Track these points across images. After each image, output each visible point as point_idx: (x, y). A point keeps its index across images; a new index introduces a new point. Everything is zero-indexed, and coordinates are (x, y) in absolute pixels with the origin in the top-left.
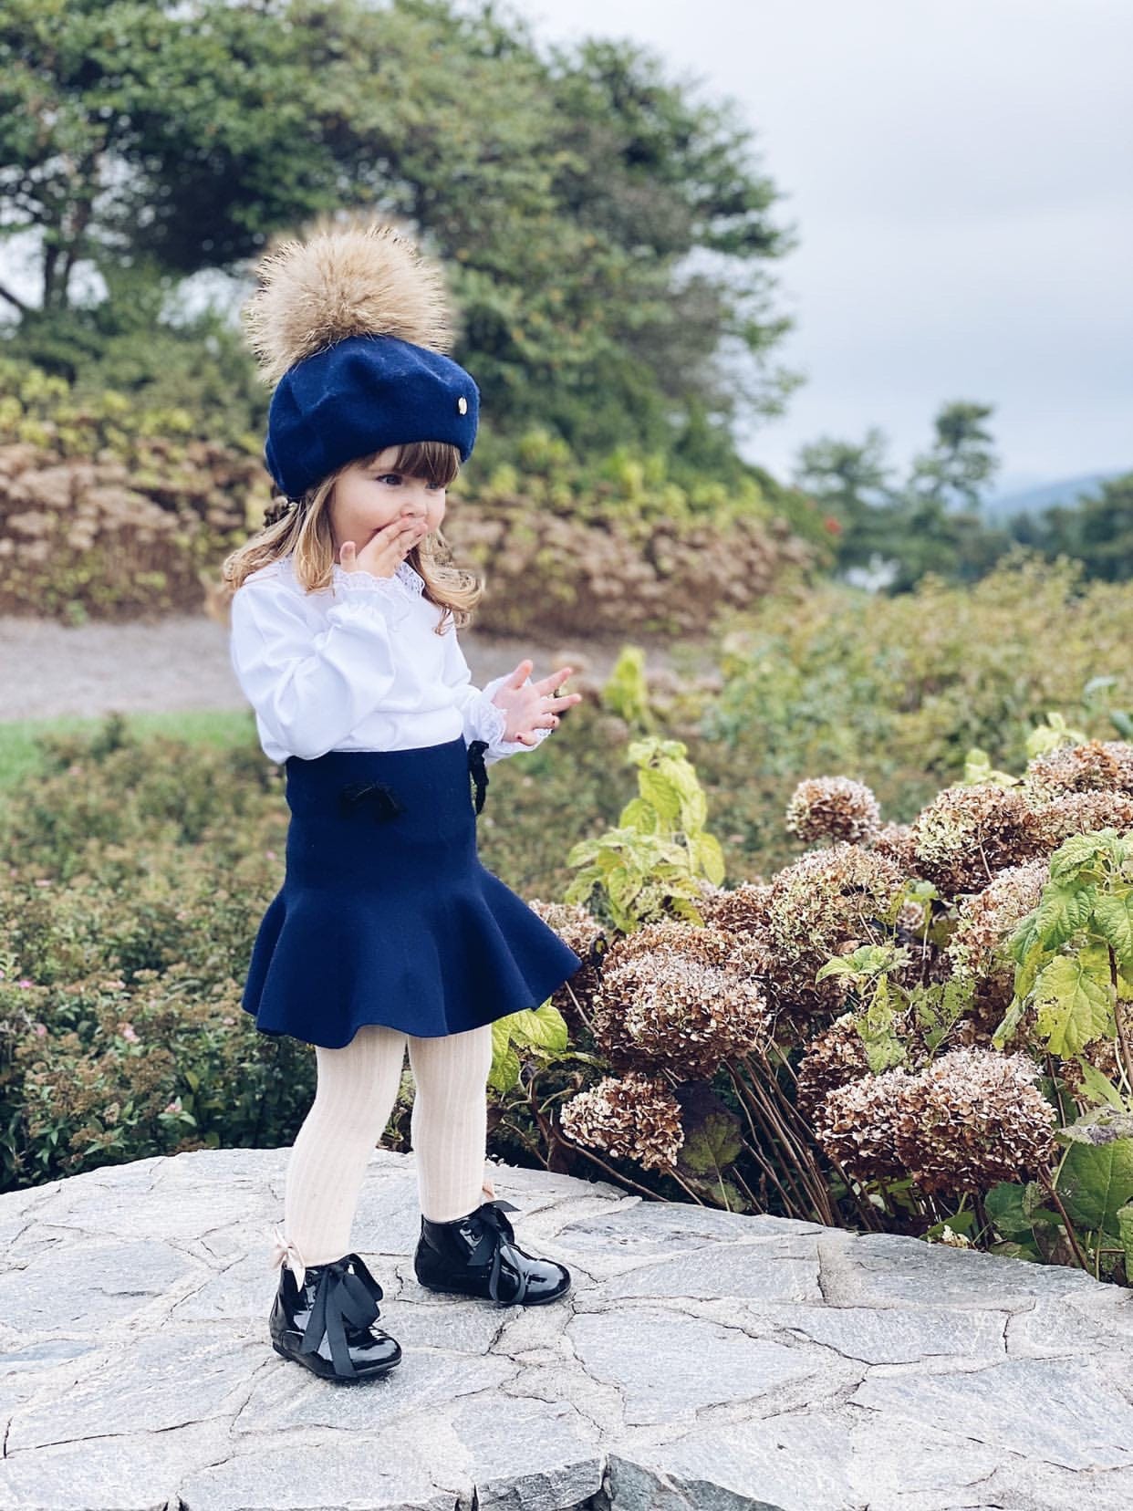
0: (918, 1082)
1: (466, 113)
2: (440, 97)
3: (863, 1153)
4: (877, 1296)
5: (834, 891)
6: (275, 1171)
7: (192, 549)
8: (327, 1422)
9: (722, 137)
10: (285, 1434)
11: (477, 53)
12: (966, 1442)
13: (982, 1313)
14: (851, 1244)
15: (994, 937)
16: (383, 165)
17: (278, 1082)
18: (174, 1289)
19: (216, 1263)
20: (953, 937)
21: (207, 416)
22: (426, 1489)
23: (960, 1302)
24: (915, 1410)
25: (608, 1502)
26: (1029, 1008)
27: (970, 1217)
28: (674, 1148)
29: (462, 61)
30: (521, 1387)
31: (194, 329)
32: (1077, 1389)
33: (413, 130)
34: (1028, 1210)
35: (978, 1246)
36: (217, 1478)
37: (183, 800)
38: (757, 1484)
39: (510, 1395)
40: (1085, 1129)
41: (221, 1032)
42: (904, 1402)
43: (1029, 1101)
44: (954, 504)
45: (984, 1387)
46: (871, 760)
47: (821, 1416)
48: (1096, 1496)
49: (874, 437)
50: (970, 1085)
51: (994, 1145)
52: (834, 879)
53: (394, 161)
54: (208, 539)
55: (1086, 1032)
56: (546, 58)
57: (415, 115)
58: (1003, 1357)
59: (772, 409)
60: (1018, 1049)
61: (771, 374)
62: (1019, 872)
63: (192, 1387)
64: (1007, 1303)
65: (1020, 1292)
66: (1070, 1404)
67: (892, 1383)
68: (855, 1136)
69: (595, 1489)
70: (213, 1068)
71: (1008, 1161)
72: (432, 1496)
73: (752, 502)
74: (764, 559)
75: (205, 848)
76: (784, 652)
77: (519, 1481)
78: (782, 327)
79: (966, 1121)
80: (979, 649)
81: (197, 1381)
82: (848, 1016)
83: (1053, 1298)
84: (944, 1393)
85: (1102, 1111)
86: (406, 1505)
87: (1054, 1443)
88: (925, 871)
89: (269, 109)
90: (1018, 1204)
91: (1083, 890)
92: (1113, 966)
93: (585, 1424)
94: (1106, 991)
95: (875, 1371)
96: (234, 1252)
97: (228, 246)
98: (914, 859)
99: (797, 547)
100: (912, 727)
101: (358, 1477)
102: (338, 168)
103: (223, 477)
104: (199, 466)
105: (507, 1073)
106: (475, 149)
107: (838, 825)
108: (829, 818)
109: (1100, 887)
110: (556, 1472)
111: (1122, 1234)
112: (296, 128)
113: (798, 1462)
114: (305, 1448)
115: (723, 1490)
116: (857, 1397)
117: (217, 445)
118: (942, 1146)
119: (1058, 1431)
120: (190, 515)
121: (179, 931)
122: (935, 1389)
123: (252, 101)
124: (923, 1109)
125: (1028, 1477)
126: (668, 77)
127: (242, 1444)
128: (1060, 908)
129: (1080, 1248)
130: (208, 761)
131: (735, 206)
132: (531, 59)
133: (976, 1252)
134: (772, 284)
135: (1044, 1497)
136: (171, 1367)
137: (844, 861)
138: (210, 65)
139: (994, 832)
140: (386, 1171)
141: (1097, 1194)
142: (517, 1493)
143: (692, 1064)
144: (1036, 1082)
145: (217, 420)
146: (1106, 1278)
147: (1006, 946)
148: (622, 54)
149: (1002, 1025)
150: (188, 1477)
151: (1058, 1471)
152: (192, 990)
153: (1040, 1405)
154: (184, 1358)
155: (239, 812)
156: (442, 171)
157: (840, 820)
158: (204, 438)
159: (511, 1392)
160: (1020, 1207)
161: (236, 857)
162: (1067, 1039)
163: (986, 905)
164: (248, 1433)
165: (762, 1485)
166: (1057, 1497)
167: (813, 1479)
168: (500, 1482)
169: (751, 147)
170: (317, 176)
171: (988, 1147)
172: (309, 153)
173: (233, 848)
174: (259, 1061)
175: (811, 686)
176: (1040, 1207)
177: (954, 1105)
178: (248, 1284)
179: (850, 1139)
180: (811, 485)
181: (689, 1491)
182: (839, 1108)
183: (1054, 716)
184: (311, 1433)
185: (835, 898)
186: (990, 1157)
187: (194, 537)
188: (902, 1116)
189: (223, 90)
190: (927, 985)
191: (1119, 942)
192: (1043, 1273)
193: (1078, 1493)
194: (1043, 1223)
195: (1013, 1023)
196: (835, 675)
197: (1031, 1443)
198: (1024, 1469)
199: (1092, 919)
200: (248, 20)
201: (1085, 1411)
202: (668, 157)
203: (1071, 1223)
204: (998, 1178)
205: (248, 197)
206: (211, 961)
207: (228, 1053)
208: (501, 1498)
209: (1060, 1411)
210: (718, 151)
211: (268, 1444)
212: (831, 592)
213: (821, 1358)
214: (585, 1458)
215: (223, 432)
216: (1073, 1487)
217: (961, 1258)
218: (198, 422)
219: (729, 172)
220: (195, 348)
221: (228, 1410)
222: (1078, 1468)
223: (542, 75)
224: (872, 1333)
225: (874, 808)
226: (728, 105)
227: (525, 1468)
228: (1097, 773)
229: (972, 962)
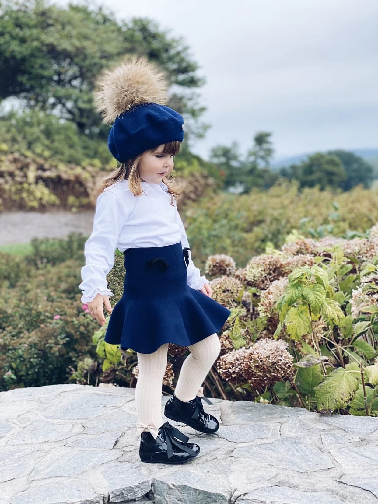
0: (249, 351)
1: (95, 43)
2: (86, 37)
3: (233, 376)
4: (239, 421)
5: (220, 291)
6: (41, 394)
7: (10, 190)
8: (60, 475)
9: (179, 48)
10: (46, 480)
11: (97, 23)
12: (268, 466)
13: (273, 425)
14: (231, 405)
15: (272, 303)
16: (68, 61)
17: (43, 364)
18: (8, 435)
19: (22, 426)
20: (259, 304)
21: (13, 145)
22: (93, 495)
23: (266, 421)
24: (251, 457)
25: (153, 494)
26: (284, 325)
27: (269, 394)
28: (171, 379)
29: (93, 26)
30: (124, 459)
31: (7, 117)
32: (303, 447)
33: (78, 49)
34: (286, 390)
35: (272, 403)
36: (23, 495)
37: (9, 273)
38: (201, 484)
39: (120, 462)
40: (302, 363)
41: (23, 349)
42: (248, 455)
43: (284, 355)
44: (261, 165)
45: (273, 448)
46: (236, 249)
47: (222, 461)
48: (309, 480)
49: (235, 144)
50: (265, 351)
51: (274, 370)
52: (220, 288)
53: (72, 59)
54: (15, 186)
55: (302, 332)
56: (120, 24)
57: (77, 43)
58: (279, 438)
59: (200, 136)
60: (280, 338)
61: (200, 124)
62: (279, 282)
63: (15, 467)
64: (281, 420)
65: (285, 417)
66: (301, 452)
67: (244, 449)
68: (230, 370)
69: (148, 490)
70: (21, 361)
71: (279, 375)
72: (94, 496)
73: (196, 167)
74: (201, 185)
75: (17, 289)
76: (207, 215)
77: (123, 489)
78: (203, 109)
79: (265, 363)
80: (270, 211)
81: (16, 465)
82: (227, 331)
83: (295, 418)
84: (261, 451)
85: (308, 356)
86: (86, 500)
87: (296, 464)
88: (250, 284)
89: (28, 44)
90: (283, 389)
91: (299, 286)
92: (310, 310)
93: (145, 469)
94: (308, 318)
95: (239, 445)
96: (28, 421)
97: (17, 89)
98: (245, 280)
99: (211, 181)
100: (250, 237)
101: (70, 492)
102: (53, 61)
103: (19, 165)
104: (11, 162)
105: (117, 357)
106: (98, 55)
107: (222, 270)
108: (219, 268)
109: (305, 285)
110: (135, 485)
111: (315, 396)
112: (39, 50)
113: (214, 476)
114: (52, 484)
115: (190, 487)
116: (233, 454)
117: (17, 155)
118: (258, 371)
119: (297, 460)
120: (9, 178)
121: (8, 317)
122: (258, 450)
123: (23, 41)
124: (251, 360)
125: (287, 476)
126: (161, 29)
127: (32, 484)
128: (293, 292)
129: (303, 401)
130: (17, 260)
131: (185, 70)
132: (115, 24)
133: (271, 405)
134: (199, 96)
135: (293, 482)
136: (7, 461)
137: (223, 281)
138: (8, 29)
139: (270, 270)
140: (78, 392)
141: (308, 384)
142: (123, 493)
143: (177, 351)
144: (287, 349)
145: (16, 147)
146: (311, 410)
147: (276, 305)
148: (145, 23)
149: (276, 331)
150: (13, 496)
151: (297, 473)
152: (13, 336)
153: (291, 452)
154: (11, 458)
155: (29, 276)
156: (87, 62)
157: (223, 268)
158: (12, 153)
159: (121, 461)
160: (284, 390)
161: (27, 292)
162: (296, 334)
163: (269, 293)
164: (33, 480)
165: (202, 484)
166: (297, 481)
167: (219, 482)
168: (117, 490)
169: (190, 51)
170: (46, 64)
171: (272, 371)
172: (43, 57)
173: (26, 289)
174: (36, 358)
175: (217, 226)
176: (290, 389)
177: (261, 358)
178: (33, 432)
179: (228, 371)
180: (216, 161)
181: (179, 488)
182: (225, 362)
183: (294, 231)
184: (55, 479)
185: (220, 294)
186: (273, 374)
187: (11, 186)
188: (245, 363)
189: (13, 38)
190: (252, 320)
191: (311, 302)
192: (292, 410)
193: (304, 480)
194: (291, 394)
195: (280, 330)
196: (224, 222)
197: (288, 465)
198: (286, 474)
199: (302, 295)
200: (20, 14)
201: (305, 453)
202: (162, 56)
203: (300, 393)
204: (276, 380)
205: (24, 72)
206: (20, 326)
207: (25, 356)
208: (118, 495)
209: (297, 454)
210: (178, 53)
211: (40, 483)
212: (223, 195)
213: (221, 442)
214: (145, 480)
215: (18, 150)
216: (302, 478)
217: (265, 407)
218: (10, 147)
219: (182, 60)
220: (8, 123)
221: (26, 473)
222: (303, 472)
223: (119, 30)
224: (238, 433)
225: (233, 264)
226: (181, 38)
227: (125, 485)
228: (303, 249)
229: (265, 312)
